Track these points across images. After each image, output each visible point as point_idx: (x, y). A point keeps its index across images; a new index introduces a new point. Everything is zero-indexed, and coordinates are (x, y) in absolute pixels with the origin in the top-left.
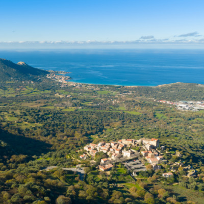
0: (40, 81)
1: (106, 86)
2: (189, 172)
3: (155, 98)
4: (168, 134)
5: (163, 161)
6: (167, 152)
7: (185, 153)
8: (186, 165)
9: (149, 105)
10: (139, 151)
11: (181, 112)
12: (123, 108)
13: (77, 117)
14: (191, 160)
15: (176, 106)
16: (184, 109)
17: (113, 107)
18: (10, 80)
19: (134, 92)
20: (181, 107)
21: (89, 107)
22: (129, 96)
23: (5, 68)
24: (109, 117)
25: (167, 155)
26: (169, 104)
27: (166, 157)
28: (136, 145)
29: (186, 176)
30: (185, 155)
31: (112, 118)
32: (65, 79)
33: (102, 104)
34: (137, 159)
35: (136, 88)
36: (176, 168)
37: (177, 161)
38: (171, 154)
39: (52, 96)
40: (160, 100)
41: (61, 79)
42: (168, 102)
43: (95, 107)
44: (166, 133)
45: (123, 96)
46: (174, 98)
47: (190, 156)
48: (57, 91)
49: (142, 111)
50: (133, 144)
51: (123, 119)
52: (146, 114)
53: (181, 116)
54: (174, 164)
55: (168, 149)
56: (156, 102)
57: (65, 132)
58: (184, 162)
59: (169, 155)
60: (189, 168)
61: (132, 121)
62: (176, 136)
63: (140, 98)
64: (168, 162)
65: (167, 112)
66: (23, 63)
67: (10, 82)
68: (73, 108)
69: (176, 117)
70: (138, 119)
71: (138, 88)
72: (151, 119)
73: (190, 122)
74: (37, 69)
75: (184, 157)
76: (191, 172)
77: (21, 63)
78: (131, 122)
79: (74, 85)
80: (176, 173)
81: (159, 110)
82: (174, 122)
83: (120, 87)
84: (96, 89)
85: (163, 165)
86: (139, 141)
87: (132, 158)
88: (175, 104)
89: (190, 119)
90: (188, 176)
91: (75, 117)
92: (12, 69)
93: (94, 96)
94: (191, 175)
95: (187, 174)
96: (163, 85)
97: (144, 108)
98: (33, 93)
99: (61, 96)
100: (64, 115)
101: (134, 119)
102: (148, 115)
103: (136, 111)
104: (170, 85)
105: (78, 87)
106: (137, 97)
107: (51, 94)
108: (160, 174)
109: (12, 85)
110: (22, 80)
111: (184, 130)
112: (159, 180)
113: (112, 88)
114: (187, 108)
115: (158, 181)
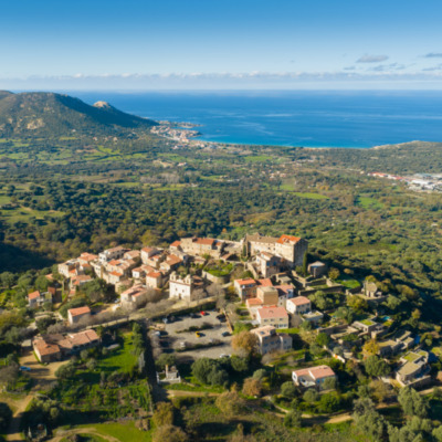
0: (134, 137)
1: (265, 147)
2: (402, 360)
3: (364, 168)
4: (374, 238)
5: (310, 315)
6: (329, 284)
7: (398, 287)
8: (395, 331)
9: (348, 182)
10: (227, 279)
11: (417, 194)
12: (289, 187)
13: (169, 201)
14: (416, 314)
15: (406, 184)
16: (423, 188)
17: (268, 185)
18: (71, 135)
19: (322, 157)
20: (418, 185)
21: (215, 184)
22: (310, 165)
23: (63, 110)
24: (249, 203)
25: (329, 293)
26: (392, 180)
27: (321, 303)
28: (224, 259)
29: (388, 380)
30: (396, 293)
31: (256, 205)
32: (187, 136)
33: (246, 180)
34: (211, 307)
35: (327, 152)
36: (355, 344)
37: (360, 318)
38: (344, 289)
39: (146, 165)
40: (374, 171)
41: (179, 135)
42: (390, 177)
43: (228, 184)
44: (369, 235)
45: (297, 165)
46: (403, 169)
47: (416, 299)
48: (160, 154)
49: (330, 192)
50: (216, 254)
51: (281, 207)
52: (337, 199)
53: (417, 202)
54: (351, 330)
55: (335, 272)
56: (364, 176)
57: (119, 231)
58: (389, 321)
59: (337, 294)
60: (406, 344)
61: (301, 212)
62: (394, 242)
63: (332, 168)
64: (326, 319)
65: (384, 195)
66: (105, 103)
67: (67, 139)
68: (179, 185)
69: (404, 205)
70: (315, 208)
71: (332, 152)
72: (345, 208)
73: (435, 213)
74: (128, 115)
75: (392, 300)
76: (411, 363)
77: (100, 104)
78: (298, 213)
79: (202, 146)
80: (349, 368)
81: (368, 191)
82: (398, 214)
83: (294, 149)
84: (246, 152)
85: (305, 334)
86: (238, 246)
87: (194, 304)
88: (404, 179)
89: (435, 209)
90: (399, 380)
91: (163, 200)
92: (77, 113)
93: (234, 166)
94: (408, 378)
95: (394, 368)
96: (384, 147)
97: (334, 187)
98: (109, 158)
99: (165, 165)
100: (138, 197)
101: (307, 207)
102: (341, 200)
103: (317, 192)
104: (398, 146)
105: (208, 148)
106: (327, 167)
107: (144, 161)
108: (284, 370)
109: (69, 144)
110: (93, 135)
111: (420, 232)
112: (269, 398)
113: (277, 150)
114: (429, 187)
115: (264, 404)
